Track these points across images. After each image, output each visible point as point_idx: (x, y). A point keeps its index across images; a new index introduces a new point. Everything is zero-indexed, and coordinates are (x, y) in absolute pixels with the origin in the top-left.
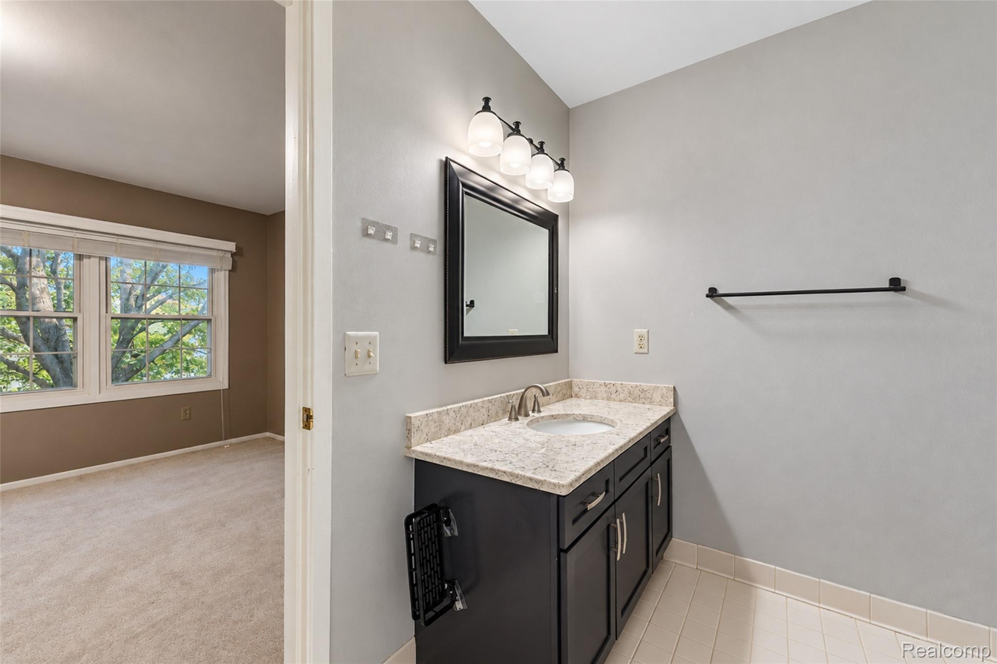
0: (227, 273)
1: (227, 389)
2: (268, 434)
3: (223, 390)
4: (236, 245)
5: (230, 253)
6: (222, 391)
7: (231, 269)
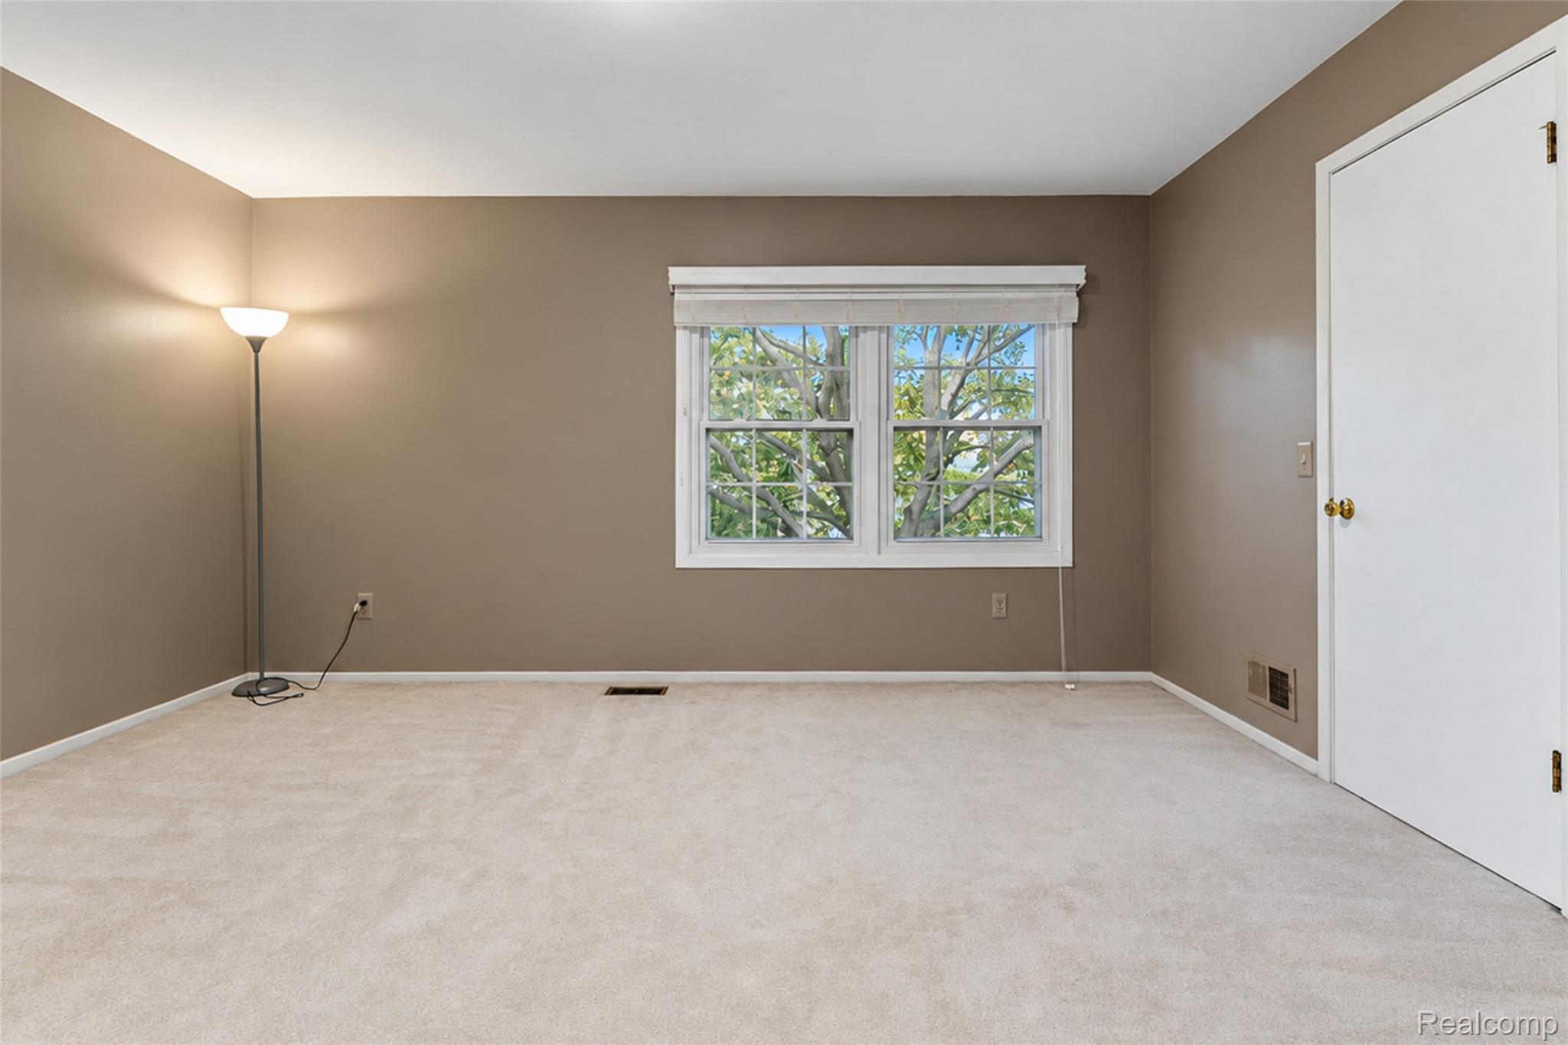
0: (1070, 330)
1: (1069, 568)
2: (1150, 676)
3: (1062, 568)
4: (1086, 270)
5: (1075, 289)
6: (1060, 570)
7: (1076, 321)
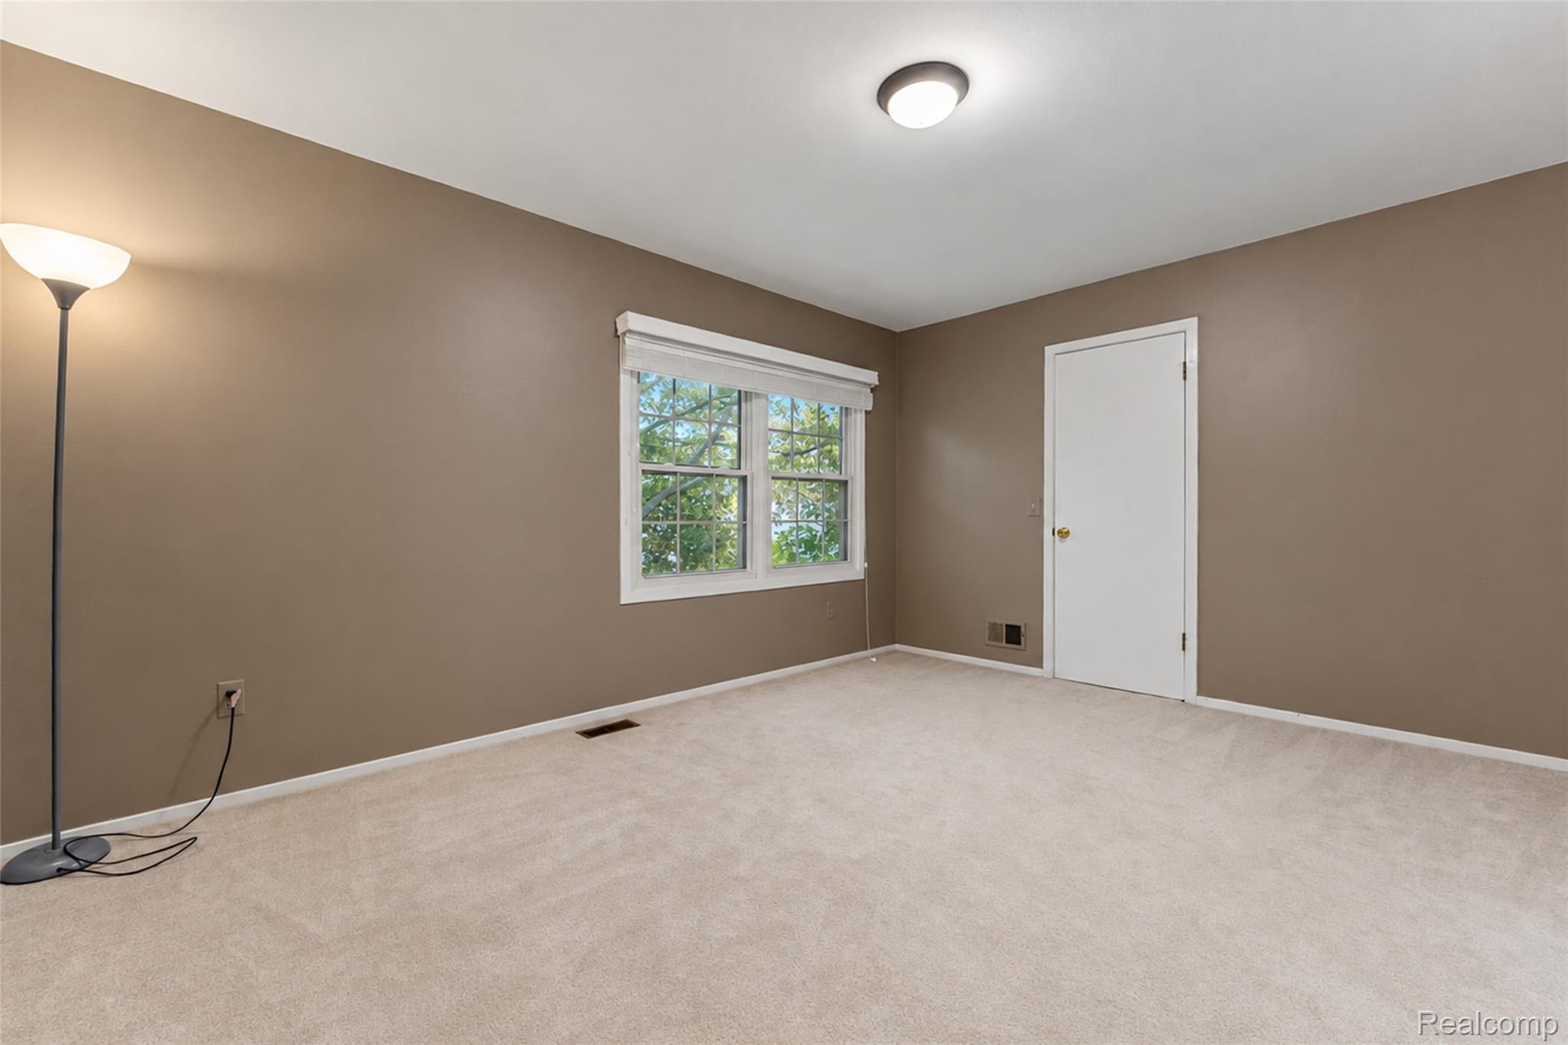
0: (864, 415)
2: (897, 646)
4: (878, 375)
5: (873, 388)
7: (870, 409)
